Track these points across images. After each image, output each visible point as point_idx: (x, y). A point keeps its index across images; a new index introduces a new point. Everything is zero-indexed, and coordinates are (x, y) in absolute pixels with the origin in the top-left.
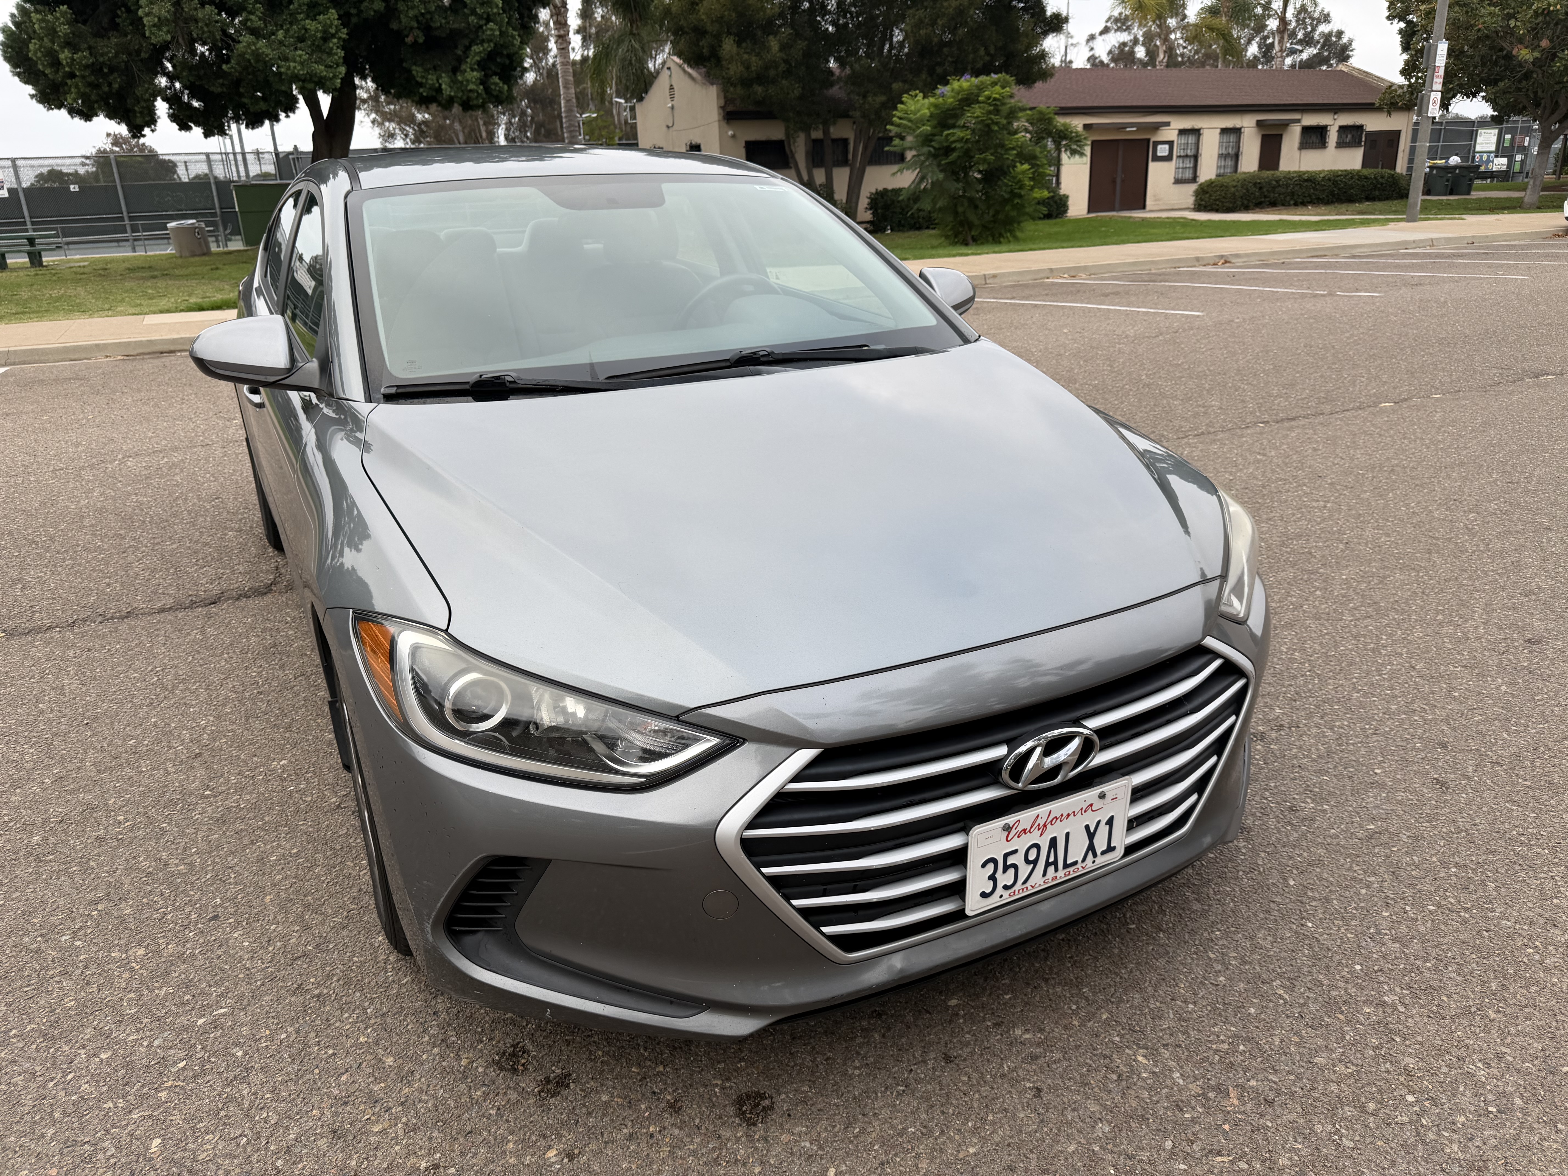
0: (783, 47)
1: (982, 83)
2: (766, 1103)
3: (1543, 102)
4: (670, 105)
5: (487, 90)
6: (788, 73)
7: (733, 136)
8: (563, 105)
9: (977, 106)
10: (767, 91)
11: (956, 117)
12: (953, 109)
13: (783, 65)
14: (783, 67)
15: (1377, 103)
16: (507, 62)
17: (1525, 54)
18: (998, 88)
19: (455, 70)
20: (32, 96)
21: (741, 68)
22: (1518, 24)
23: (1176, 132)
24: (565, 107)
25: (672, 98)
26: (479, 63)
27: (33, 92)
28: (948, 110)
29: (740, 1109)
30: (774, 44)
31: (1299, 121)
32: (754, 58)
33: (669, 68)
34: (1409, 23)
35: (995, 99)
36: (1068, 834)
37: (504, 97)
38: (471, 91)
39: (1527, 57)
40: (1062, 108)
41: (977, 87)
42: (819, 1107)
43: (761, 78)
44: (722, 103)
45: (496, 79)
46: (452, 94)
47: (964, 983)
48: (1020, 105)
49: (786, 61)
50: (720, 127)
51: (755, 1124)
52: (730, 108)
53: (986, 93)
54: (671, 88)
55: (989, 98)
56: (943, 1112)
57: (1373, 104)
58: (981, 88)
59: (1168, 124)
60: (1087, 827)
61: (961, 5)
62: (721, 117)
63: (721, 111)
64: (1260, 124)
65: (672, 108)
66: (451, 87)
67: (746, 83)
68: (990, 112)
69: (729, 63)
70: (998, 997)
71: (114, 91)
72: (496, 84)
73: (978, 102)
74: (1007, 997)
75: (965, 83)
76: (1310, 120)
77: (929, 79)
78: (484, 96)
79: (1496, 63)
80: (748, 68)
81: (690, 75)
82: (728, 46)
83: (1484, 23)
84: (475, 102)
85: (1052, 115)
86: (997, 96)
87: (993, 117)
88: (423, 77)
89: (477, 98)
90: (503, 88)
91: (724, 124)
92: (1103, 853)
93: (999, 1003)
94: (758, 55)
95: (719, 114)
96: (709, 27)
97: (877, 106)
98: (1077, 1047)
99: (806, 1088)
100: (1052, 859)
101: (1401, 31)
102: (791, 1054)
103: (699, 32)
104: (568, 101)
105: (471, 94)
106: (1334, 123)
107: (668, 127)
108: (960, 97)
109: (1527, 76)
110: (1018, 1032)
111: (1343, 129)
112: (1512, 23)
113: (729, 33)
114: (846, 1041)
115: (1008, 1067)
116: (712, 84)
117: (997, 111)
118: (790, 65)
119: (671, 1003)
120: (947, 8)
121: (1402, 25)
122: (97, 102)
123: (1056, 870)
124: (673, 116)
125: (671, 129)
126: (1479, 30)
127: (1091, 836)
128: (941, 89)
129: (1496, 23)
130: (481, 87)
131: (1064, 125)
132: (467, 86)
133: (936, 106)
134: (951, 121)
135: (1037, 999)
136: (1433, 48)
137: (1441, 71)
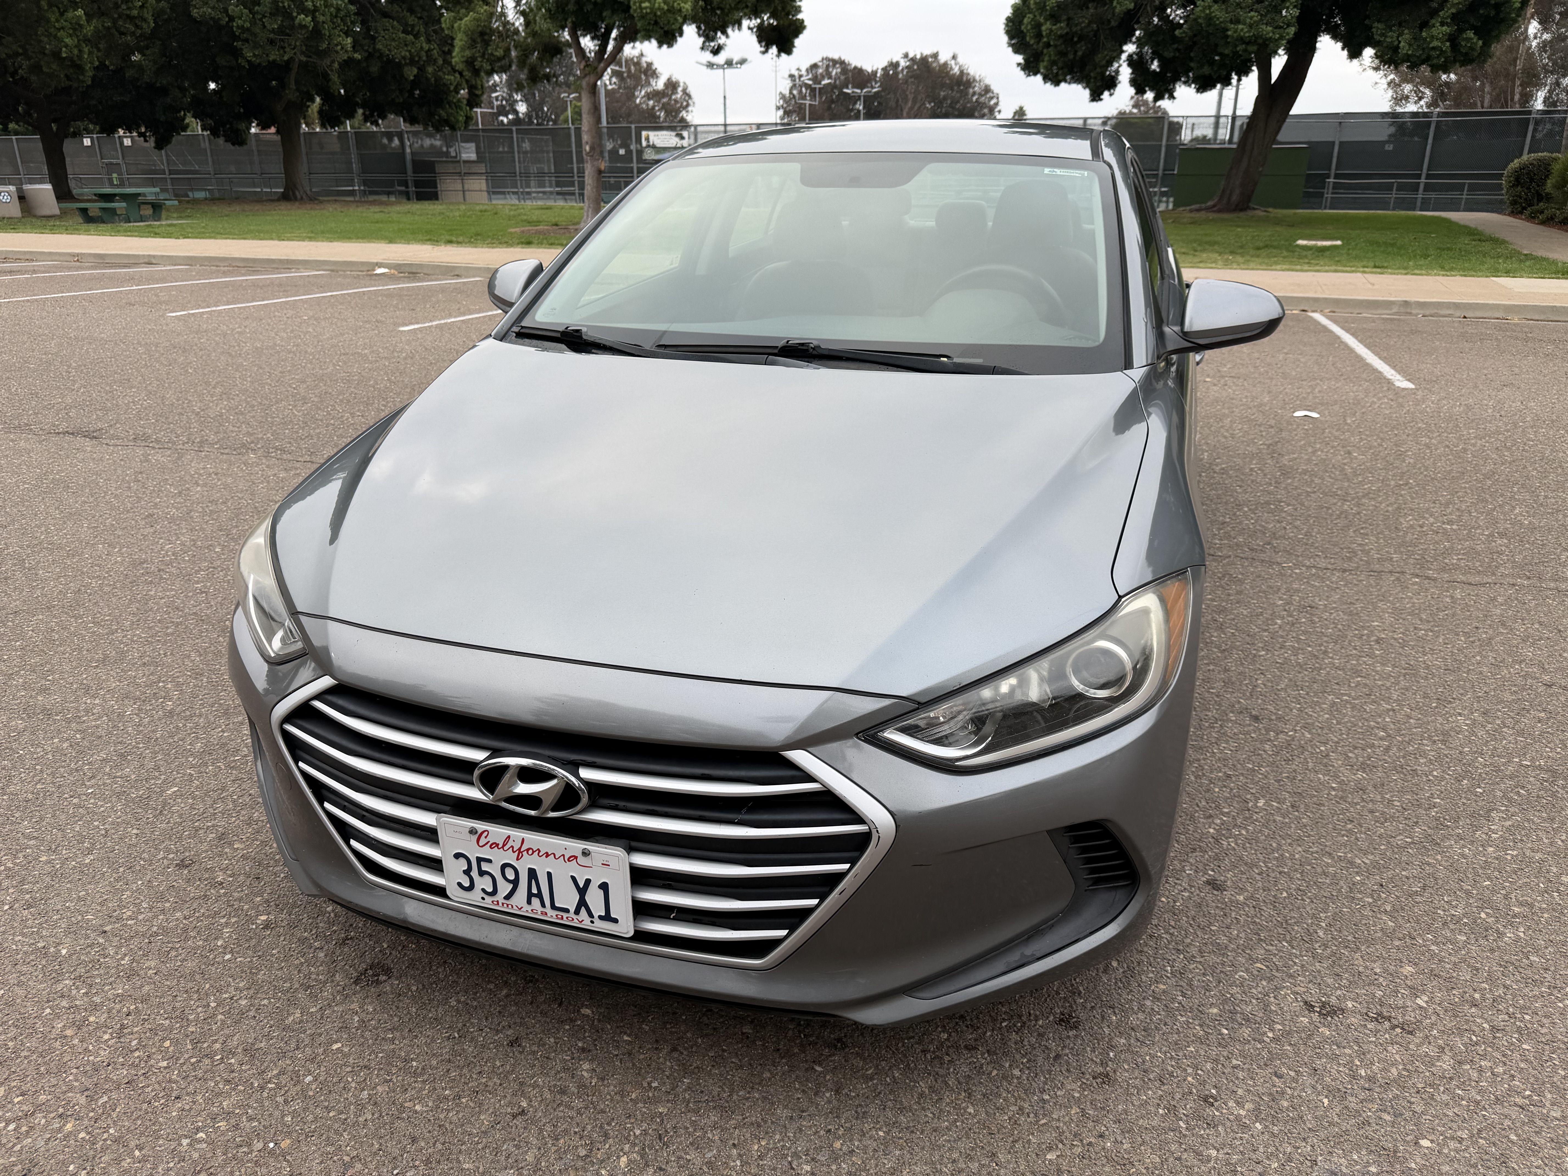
2: (383, 978)
5: (1455, 46)
16: (1493, 13)
19: (1424, 25)
20: (1019, 64)
26: (1454, 17)
27: (1022, 61)
29: (366, 970)
36: (549, 875)
37: (1476, 54)
38: (1434, 48)
42: (401, 1004)
45: (1470, 34)
47: (617, 1005)
51: (357, 985)
56: (448, 1070)
60: (573, 878)
66: (1410, 45)
70: (621, 1032)
71: (1077, 58)
72: (1468, 40)
74: (626, 1038)
78: (1450, 54)
88: (1383, 35)
89: (1438, 57)
90: (1476, 44)
92: (600, 917)
93: (614, 1037)
98: (603, 1111)
99: (414, 988)
100: (535, 891)
102: (445, 962)
105: (1433, 53)
110: (586, 1066)
114: (483, 980)
115: (535, 1082)
122: (1062, 68)
123: (543, 905)
127: (582, 891)
130: (1448, 44)
132: (1430, 43)
135: (642, 1057)
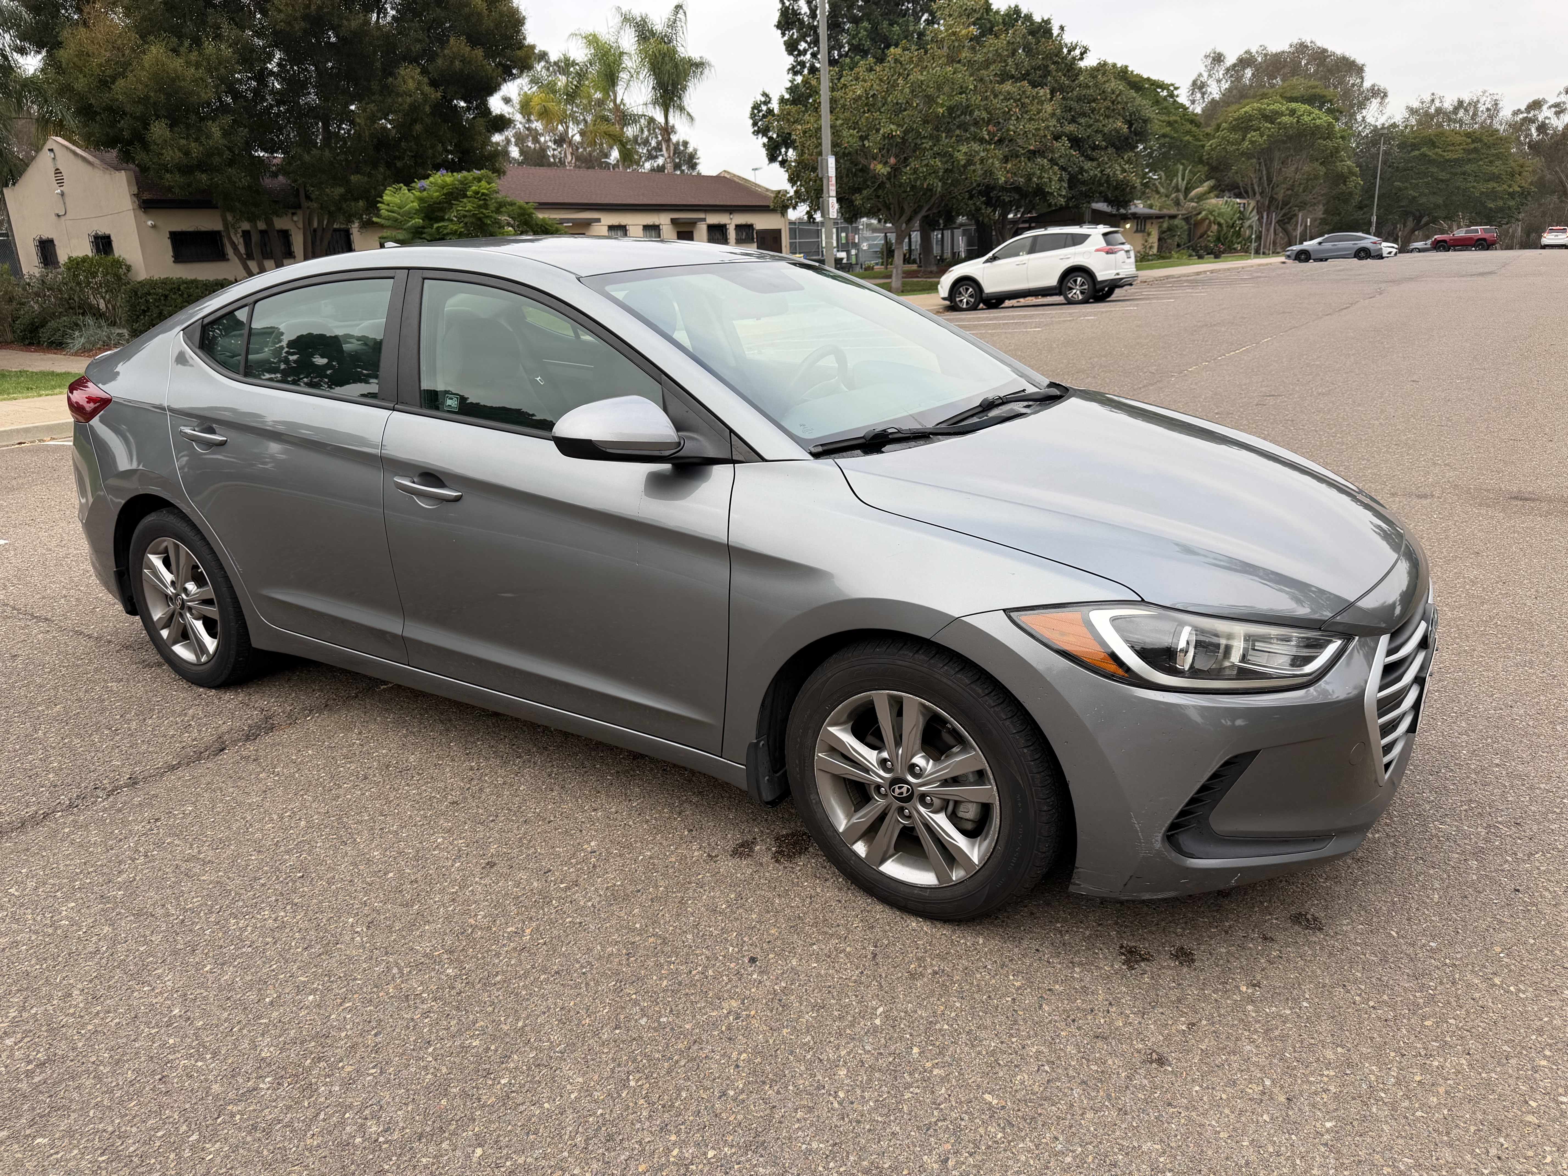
0: (226, 134)
1: (466, 178)
2: (1310, 917)
3: (892, 206)
4: (58, 191)
6: (231, 163)
7: (154, 227)
9: (465, 200)
10: (213, 178)
11: (442, 210)
12: (440, 203)
13: (227, 152)
14: (227, 154)
15: (772, 205)
17: (880, 169)
18: (483, 183)
21: (179, 154)
22: (871, 144)
23: (606, 228)
25: (60, 182)
28: (435, 203)
29: (1302, 925)
30: (215, 130)
31: (704, 220)
32: (193, 144)
33: (51, 150)
34: (770, 139)
35: (483, 194)
39: (882, 171)
40: (540, 204)
41: (461, 182)
42: (1337, 908)
43: (202, 165)
44: (137, 190)
48: (508, 200)
49: (230, 149)
50: (135, 216)
51: (1321, 929)
52: (146, 196)
53: (474, 188)
54: (57, 171)
55: (477, 193)
57: (769, 206)
58: (465, 184)
59: (599, 220)
61: (415, 101)
62: (136, 205)
63: (136, 198)
64: (674, 222)
65: (63, 194)
67: (186, 170)
68: (480, 207)
69: (162, 148)
73: (465, 196)
75: (442, 178)
76: (714, 219)
77: (388, 172)
79: (855, 175)
80: (187, 153)
81: (84, 159)
82: (159, 130)
83: (848, 142)
85: (532, 211)
86: (485, 191)
87: (484, 211)
91: (140, 213)
94: (196, 140)
95: (133, 202)
96: (128, 108)
97: (337, 198)
99: (1317, 902)
101: (764, 145)
103: (114, 112)
106: (732, 221)
107: (58, 216)
108: (445, 191)
109: (882, 186)
111: (738, 227)
112: (866, 143)
113: (158, 117)
116: (117, 169)
117: (486, 206)
118: (233, 152)
119: (1314, 840)
120: (401, 105)
121: (765, 140)
124: (65, 204)
125: (63, 218)
126: (846, 148)
128: (419, 184)
129: (855, 143)
131: (543, 219)
133: (421, 200)
134: (440, 214)
136: (824, 162)
137: (833, 181)
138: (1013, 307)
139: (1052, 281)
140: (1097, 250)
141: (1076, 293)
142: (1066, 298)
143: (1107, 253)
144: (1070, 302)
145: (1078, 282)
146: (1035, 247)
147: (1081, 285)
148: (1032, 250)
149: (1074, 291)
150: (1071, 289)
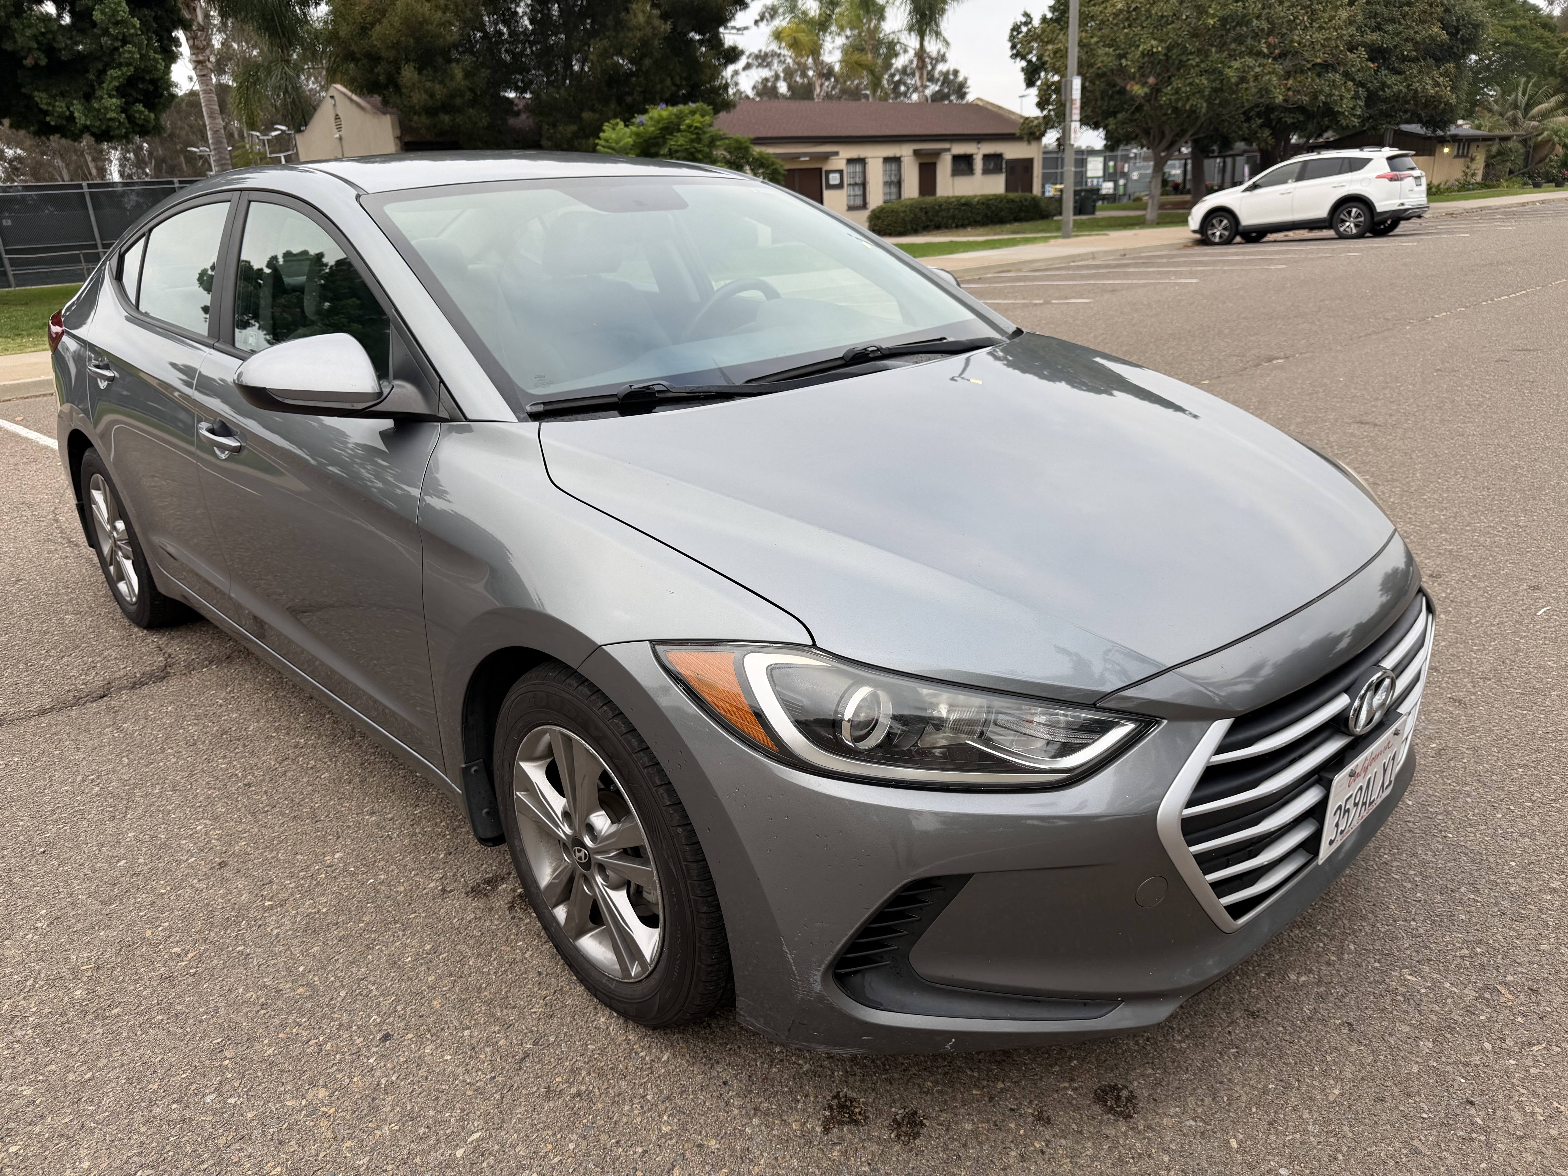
0: (467, 75)
1: (681, 112)
2: (1125, 1093)
3: (1152, 132)
4: (337, 136)
5: (129, 118)
6: (473, 103)
8: (209, 136)
9: (679, 134)
10: (454, 119)
11: (658, 145)
12: (655, 138)
13: (468, 93)
14: (469, 95)
15: (1018, 132)
16: (151, 88)
17: (1137, 89)
18: (697, 116)
19: (88, 97)
21: (424, 96)
22: (1129, 63)
23: (844, 162)
24: (213, 138)
25: (339, 128)
26: (117, 89)
28: (650, 138)
29: (1106, 1106)
30: (458, 72)
31: (949, 150)
32: (437, 86)
33: (332, 97)
34: (1030, 62)
35: (696, 128)
36: (1375, 774)
37: (151, 126)
38: (111, 119)
39: (1140, 92)
40: (757, 138)
41: (677, 116)
42: (1175, 1085)
43: (447, 107)
44: (398, 133)
45: (140, 107)
46: (88, 123)
48: (721, 133)
49: (471, 90)
51: (1130, 1116)
52: (407, 138)
53: (687, 121)
54: (337, 117)
55: (690, 126)
56: (1286, 1064)
57: (1014, 134)
58: (680, 117)
59: (836, 154)
61: (645, 35)
62: (399, 148)
63: (399, 143)
64: (916, 153)
65: (340, 138)
66: (86, 116)
67: (431, 111)
68: (692, 141)
69: (411, 91)
72: (141, 112)
73: (679, 130)
75: (661, 112)
76: (959, 149)
77: (618, 109)
78: (128, 125)
79: (1111, 97)
80: (432, 96)
81: (358, 105)
82: (408, 73)
83: (1102, 62)
84: (117, 132)
85: (748, 144)
86: (698, 125)
87: (696, 145)
88: (48, 104)
89: (118, 127)
90: (149, 116)
94: (441, 82)
95: (396, 145)
96: (384, 53)
97: (569, 136)
98: (1351, 979)
100: (1365, 799)
101: (1023, 69)
103: (374, 58)
104: (215, 132)
105: (110, 123)
106: (979, 151)
108: (661, 125)
109: (1139, 108)
110: (1292, 977)
111: (986, 157)
112: (1124, 62)
113: (408, 61)
115: (1308, 1009)
116: (384, 113)
117: (699, 140)
118: (475, 93)
119: (1085, 1004)
120: (631, 39)
121: (1024, 64)
123: (1365, 809)
124: (342, 147)
126: (1099, 68)
128: (639, 118)
129: (1111, 62)
130: (123, 115)
131: (760, 154)
132: (105, 115)
133: (637, 135)
134: (653, 150)
136: (1069, 83)
137: (1078, 104)
138: (1275, 241)
139: (1322, 212)
140: (1379, 177)
141: (1350, 226)
142: (1338, 232)
143: (1391, 180)
144: (1342, 237)
145: (1353, 214)
146: (1304, 173)
147: (1357, 217)
148: (1300, 177)
149: (1347, 224)
150: (1344, 221)
